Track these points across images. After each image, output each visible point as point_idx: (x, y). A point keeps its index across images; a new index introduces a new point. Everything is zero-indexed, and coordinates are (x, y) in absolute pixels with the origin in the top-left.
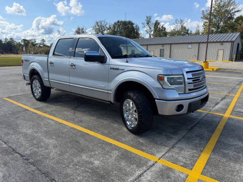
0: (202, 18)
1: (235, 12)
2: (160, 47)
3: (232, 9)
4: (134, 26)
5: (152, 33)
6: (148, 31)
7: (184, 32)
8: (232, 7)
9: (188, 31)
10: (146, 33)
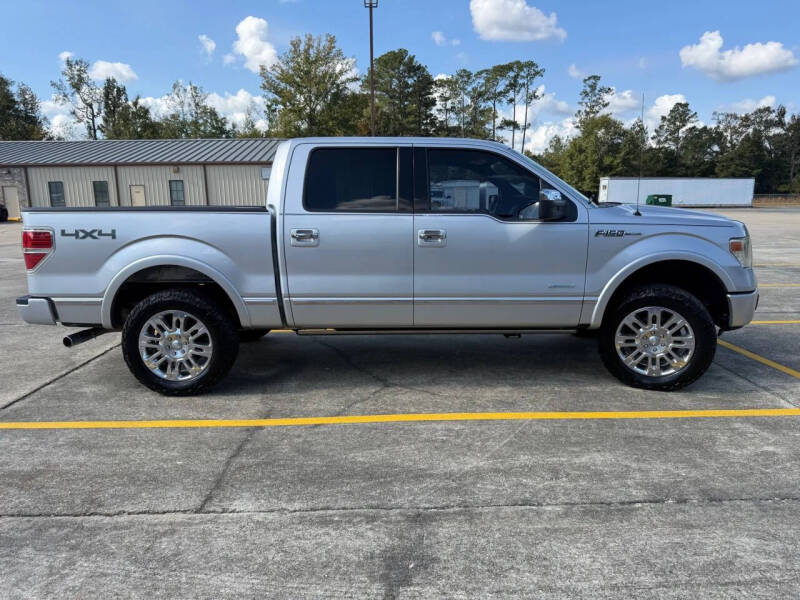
0: (264, 87)
1: (348, 80)
2: (169, 174)
3: (341, 73)
4: (14, 89)
5: (99, 121)
6: (80, 113)
7: (213, 127)
8: (338, 68)
9: (223, 124)
10: (73, 120)
